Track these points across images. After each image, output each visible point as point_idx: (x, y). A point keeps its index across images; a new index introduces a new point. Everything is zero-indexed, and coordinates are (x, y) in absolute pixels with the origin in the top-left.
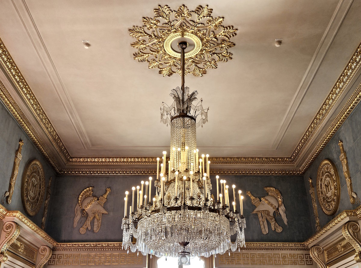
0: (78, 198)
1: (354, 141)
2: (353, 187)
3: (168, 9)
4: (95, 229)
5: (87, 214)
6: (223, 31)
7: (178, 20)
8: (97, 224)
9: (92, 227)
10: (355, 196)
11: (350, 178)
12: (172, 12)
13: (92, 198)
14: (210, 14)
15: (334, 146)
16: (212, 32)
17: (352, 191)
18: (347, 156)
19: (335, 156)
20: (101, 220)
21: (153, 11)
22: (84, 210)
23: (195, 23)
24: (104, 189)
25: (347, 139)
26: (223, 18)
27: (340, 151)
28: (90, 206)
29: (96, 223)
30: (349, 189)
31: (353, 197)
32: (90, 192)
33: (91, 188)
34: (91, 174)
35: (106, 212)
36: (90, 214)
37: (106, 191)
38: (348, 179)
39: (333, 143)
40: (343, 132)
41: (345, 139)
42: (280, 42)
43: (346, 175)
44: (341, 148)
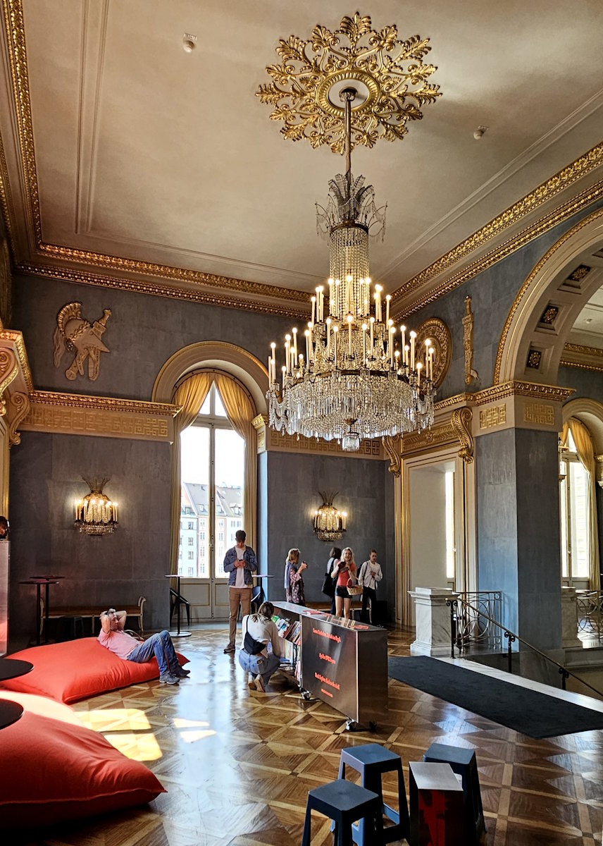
0: (57, 318)
1: (494, 301)
2: (474, 363)
3: (366, 24)
4: (91, 375)
5: (75, 347)
6: (423, 89)
7: (370, 49)
8: (93, 366)
9: (86, 370)
10: (475, 376)
11: (472, 350)
12: (371, 31)
13: (82, 322)
14: (422, 56)
15: (453, 302)
16: (404, 86)
17: (471, 369)
18: (475, 320)
19: (452, 316)
20: (99, 362)
21: (341, 18)
22: (69, 340)
23: (391, 62)
24: (100, 310)
25: (482, 296)
26: (436, 68)
27: (465, 310)
28: (81, 336)
29: (91, 366)
30: (467, 365)
31: (472, 376)
32: (76, 311)
33: (76, 304)
34: (76, 279)
35: (106, 350)
36: (80, 348)
37: (104, 313)
38: (468, 353)
39: (453, 297)
40: (477, 285)
41: (478, 295)
42: (482, 132)
43: (468, 345)
44: (468, 307)
